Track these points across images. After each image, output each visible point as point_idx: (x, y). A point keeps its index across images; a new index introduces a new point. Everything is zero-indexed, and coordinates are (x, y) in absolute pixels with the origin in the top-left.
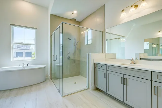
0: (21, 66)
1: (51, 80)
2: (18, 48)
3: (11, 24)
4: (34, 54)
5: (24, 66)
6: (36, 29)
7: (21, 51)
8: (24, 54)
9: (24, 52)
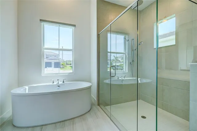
0: (55, 83)
1: (98, 107)
2: (47, 58)
3: (41, 20)
4: (62, 65)
5: (59, 83)
6: (74, 26)
7: (50, 61)
8: (53, 65)
9: (53, 62)
